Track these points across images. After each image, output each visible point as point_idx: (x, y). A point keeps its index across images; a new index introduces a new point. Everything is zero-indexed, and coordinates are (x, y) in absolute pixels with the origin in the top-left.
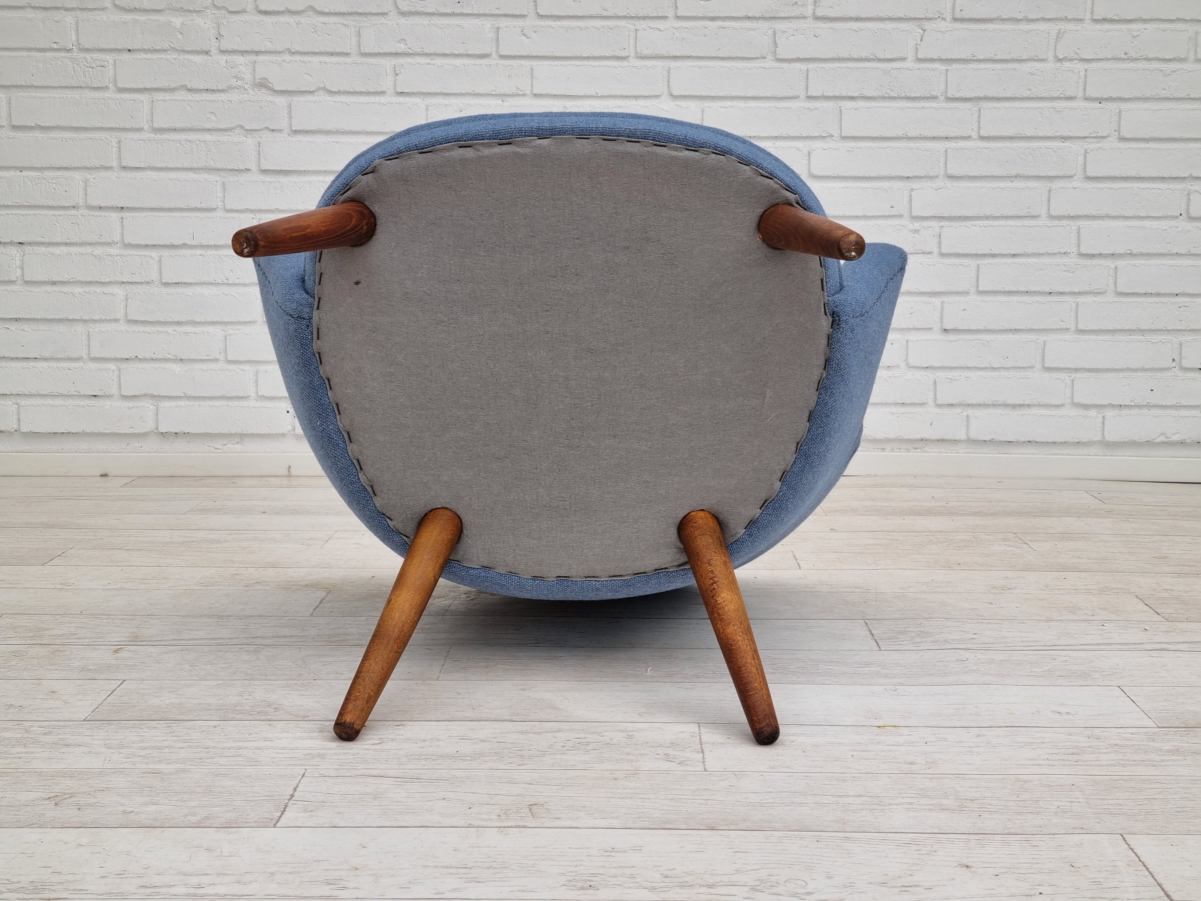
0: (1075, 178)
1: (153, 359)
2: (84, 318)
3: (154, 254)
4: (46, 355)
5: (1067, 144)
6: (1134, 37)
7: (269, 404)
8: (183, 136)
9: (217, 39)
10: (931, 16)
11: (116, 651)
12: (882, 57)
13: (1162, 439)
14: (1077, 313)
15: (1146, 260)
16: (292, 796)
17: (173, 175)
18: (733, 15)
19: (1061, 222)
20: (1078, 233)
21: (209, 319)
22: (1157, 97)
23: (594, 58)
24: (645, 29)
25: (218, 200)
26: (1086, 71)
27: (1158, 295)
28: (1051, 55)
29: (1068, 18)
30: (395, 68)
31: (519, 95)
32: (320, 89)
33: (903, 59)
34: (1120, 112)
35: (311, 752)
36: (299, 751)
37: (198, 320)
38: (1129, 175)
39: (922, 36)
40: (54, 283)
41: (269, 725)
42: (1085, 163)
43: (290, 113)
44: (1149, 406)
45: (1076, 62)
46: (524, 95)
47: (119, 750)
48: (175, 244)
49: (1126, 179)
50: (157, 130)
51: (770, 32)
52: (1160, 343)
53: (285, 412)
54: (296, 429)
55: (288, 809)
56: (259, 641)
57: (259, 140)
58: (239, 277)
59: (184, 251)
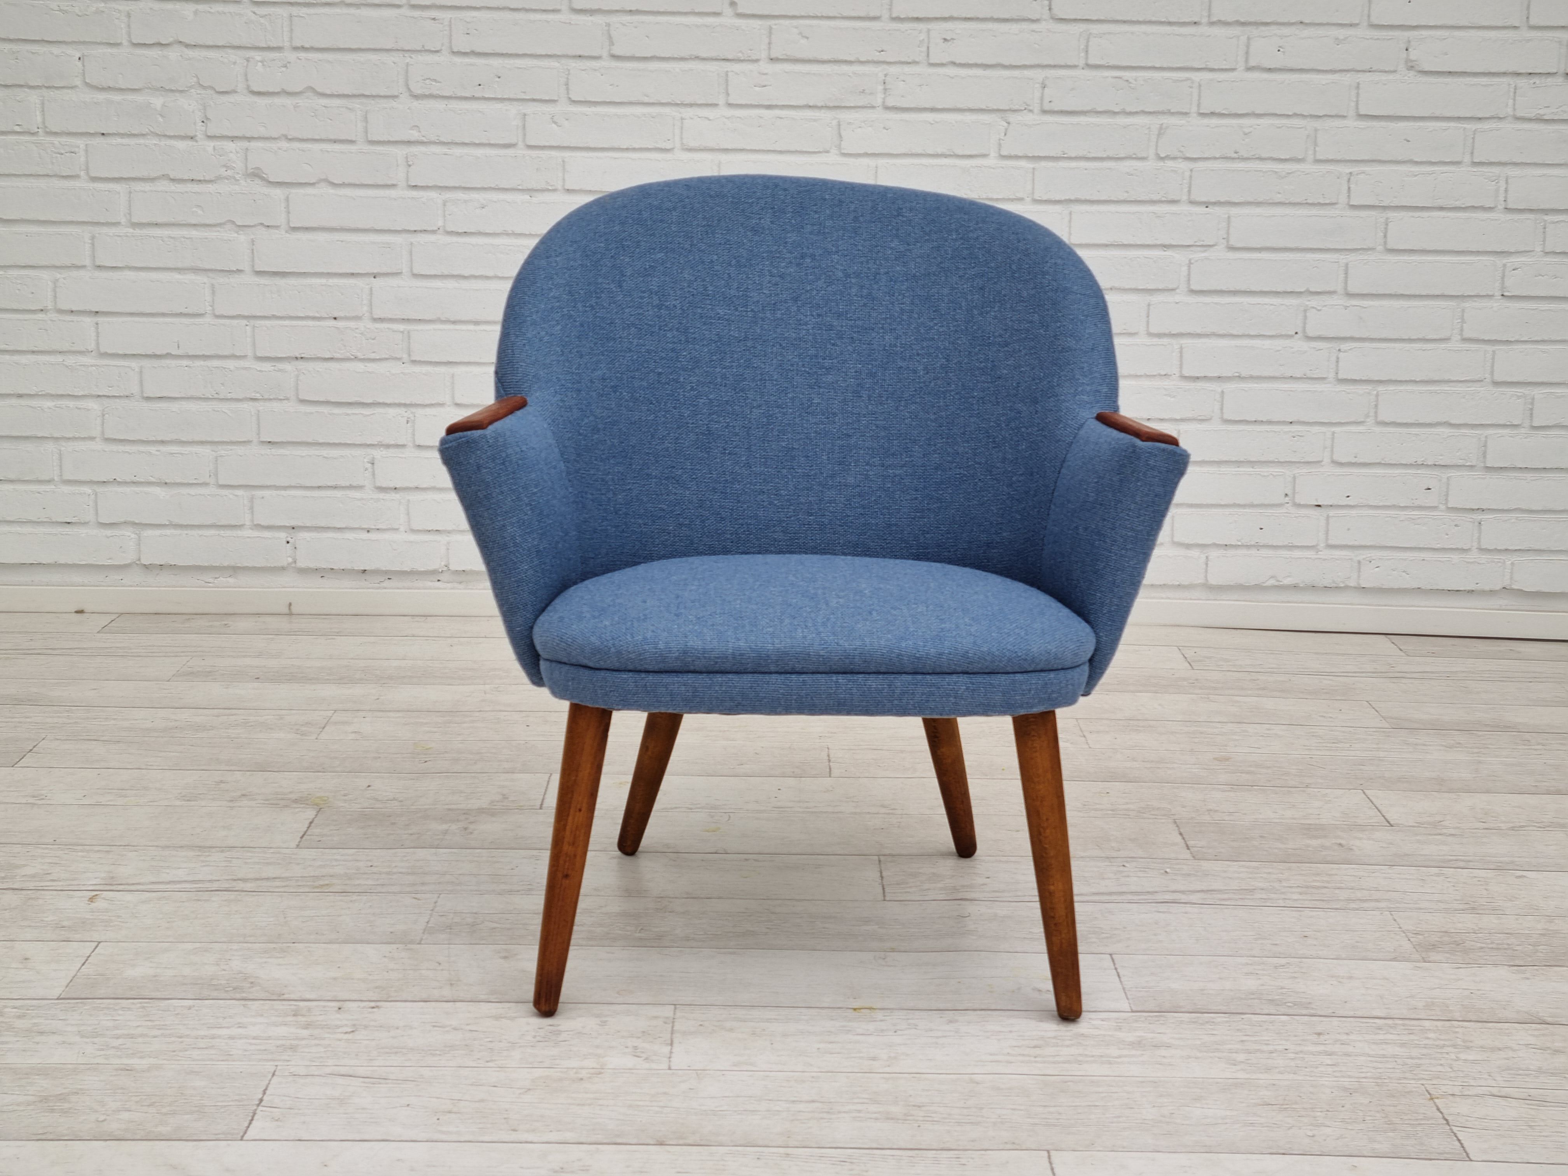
0: (1178, 291)
1: (134, 483)
2: (56, 435)
3: (134, 364)
4: (12, 476)
5: (1169, 253)
6: (1246, 134)
7: (267, 534)
8: (166, 232)
9: (203, 122)
10: (1016, 107)
11: (91, 899)
12: (961, 153)
13: (1272, 582)
15: (1257, 383)
16: (261, 1100)
17: (154, 275)
18: (792, 104)
19: (1161, 340)
20: (1181, 352)
21: (197, 439)
22: (1271, 201)
24: (692, 118)
25: (207, 304)
26: (1191, 170)
27: (1270, 422)
28: (1151, 153)
29: (1172, 111)
30: (407, 158)
31: (548, 190)
32: (322, 180)
33: (984, 156)
34: (1229, 217)
35: (283, 1042)
36: (270, 1041)
37: (183, 439)
38: (1238, 288)
39: (1006, 130)
40: (20, 396)
41: (244, 1005)
42: (1189, 275)
43: (287, 207)
45: (1180, 160)
46: (555, 190)
47: (92, 1040)
48: (158, 353)
49: (1235, 293)
50: (135, 225)
51: (835, 123)
52: (1271, 477)
53: (285, 543)
54: (297, 561)
55: (256, 1117)
56: (240, 885)
57: (252, 237)
58: (231, 391)
59: (168, 362)
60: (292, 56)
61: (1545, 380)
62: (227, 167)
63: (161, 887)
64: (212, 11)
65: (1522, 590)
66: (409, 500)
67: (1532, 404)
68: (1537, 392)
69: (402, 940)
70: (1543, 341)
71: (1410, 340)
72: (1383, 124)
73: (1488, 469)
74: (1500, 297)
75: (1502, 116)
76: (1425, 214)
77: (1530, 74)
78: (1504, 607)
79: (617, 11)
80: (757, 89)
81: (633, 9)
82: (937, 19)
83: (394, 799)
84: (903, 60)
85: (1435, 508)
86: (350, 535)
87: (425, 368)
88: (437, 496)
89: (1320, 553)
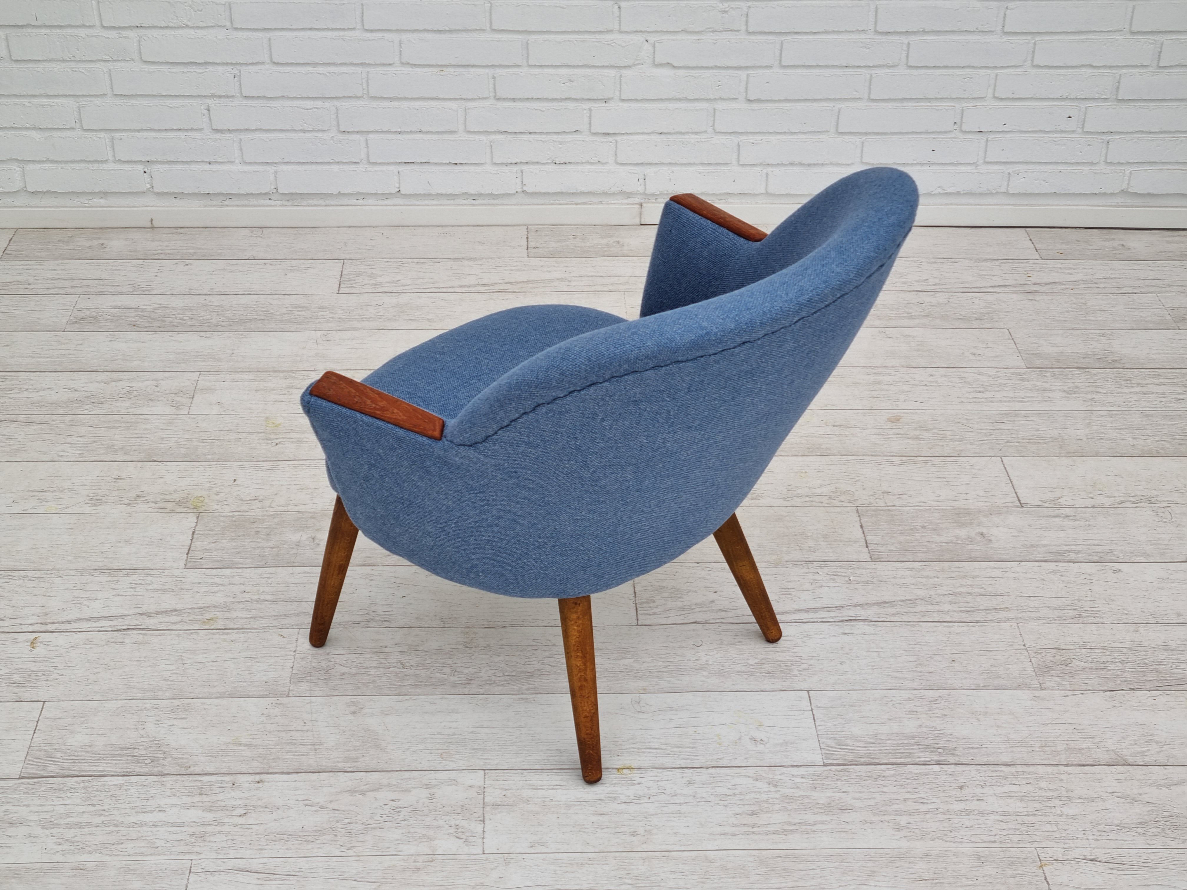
1: (13, 128)
3: (1, 33)
7: (127, 167)
11: (33, 644)
14: (870, 85)
20: (876, 11)
21: (61, 93)
35: (194, 829)
36: (184, 829)
37: (50, 93)
41: (161, 783)
47: (51, 831)
53: (143, 173)
54: (154, 187)
56: (146, 622)
58: (85, 55)
59: (29, 30)
65: (1136, 193)
66: (241, 139)
67: (1161, 48)
68: (1165, 38)
69: (275, 691)
73: (1118, 100)
83: (256, 499)
85: (1073, 132)
86: (194, 167)
87: (245, 34)
88: (265, 136)
89: (978, 167)
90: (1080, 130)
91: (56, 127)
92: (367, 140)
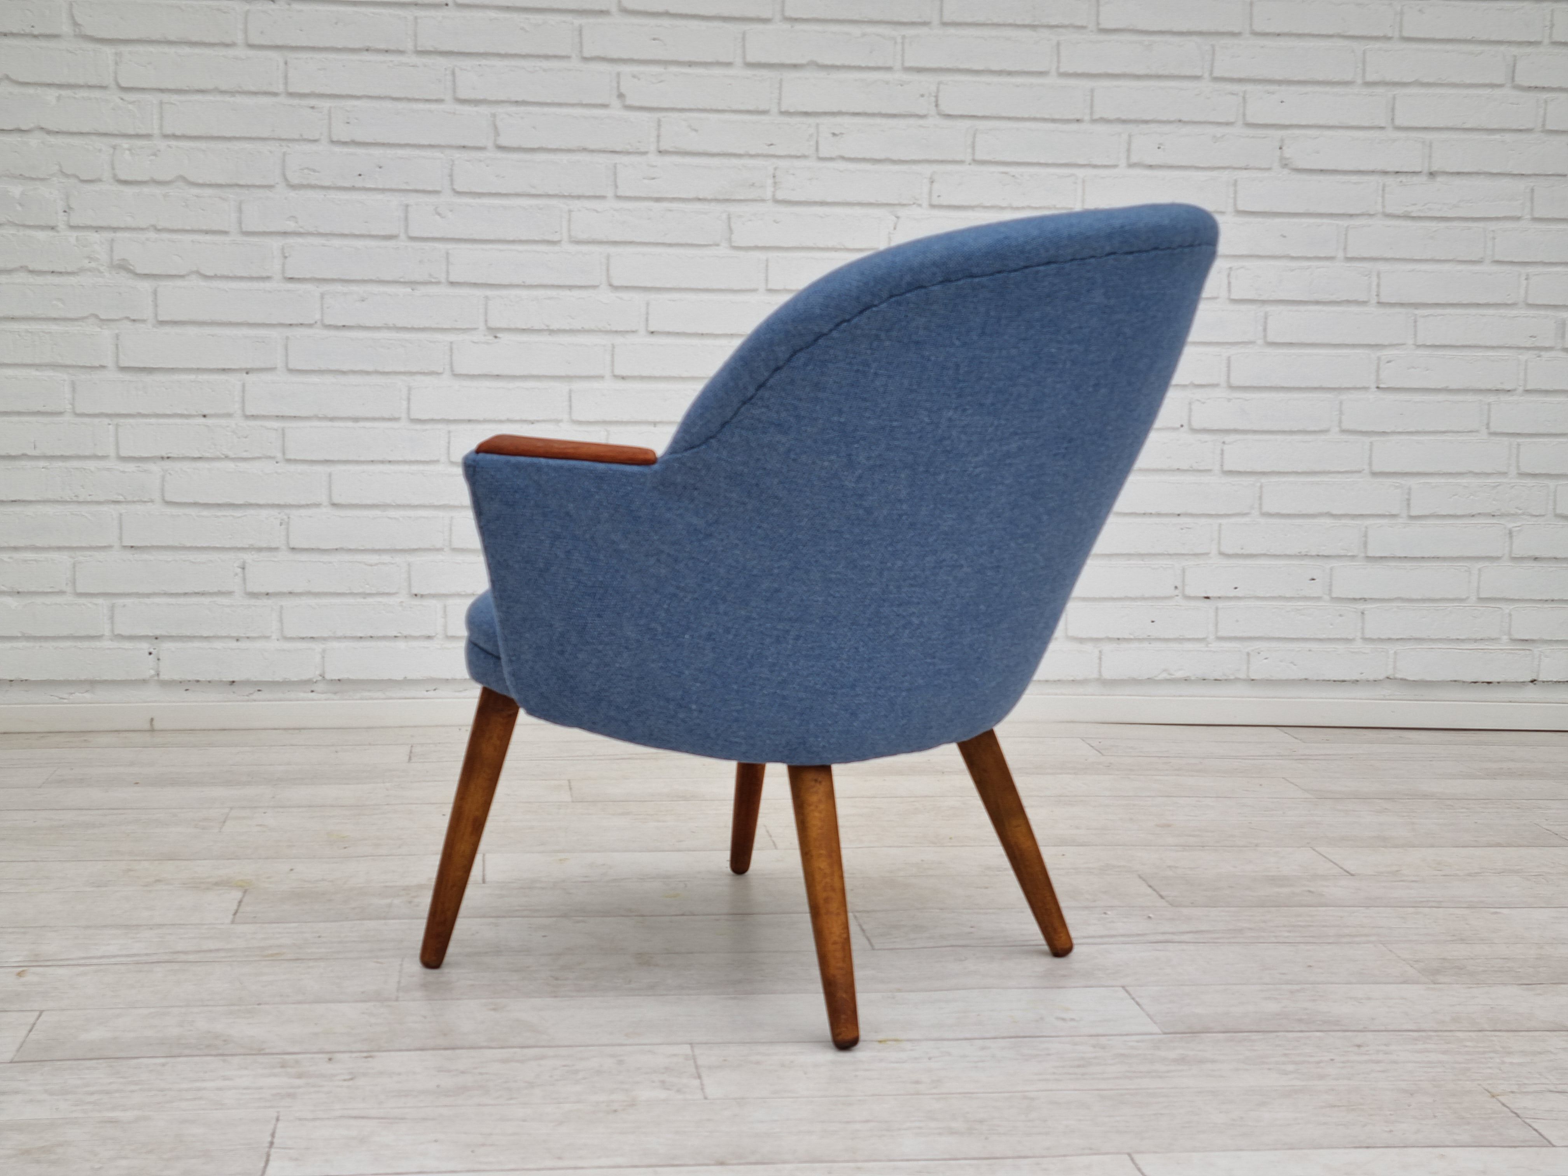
7: (127, 645)
8: (23, 326)
9: (65, 211)
10: (905, 202)
11: (20, 974)
12: (852, 246)
13: (1164, 675)
15: (1145, 476)
16: (272, 1144)
17: (9, 372)
18: (681, 196)
21: (54, 544)
23: (521, 242)
24: (579, 211)
25: (67, 402)
27: (1159, 515)
30: (283, 249)
31: (431, 283)
32: (192, 272)
35: (278, 1091)
36: (263, 1091)
37: (38, 545)
39: (896, 223)
41: (223, 1061)
43: (155, 300)
44: (1150, 639)
46: (438, 283)
47: (63, 1097)
48: (13, 454)
51: (724, 216)
52: (1161, 569)
53: (147, 653)
54: (161, 674)
55: (271, 1158)
56: (183, 957)
57: (117, 331)
58: (91, 493)
59: (23, 463)
60: (162, 144)
61: (1421, 470)
62: (91, 259)
63: (95, 961)
64: (77, 96)
65: (1406, 680)
66: (281, 607)
67: (1409, 494)
68: (1413, 482)
69: (378, 997)
70: (1417, 433)
71: (1291, 432)
72: (1260, 220)
73: (1368, 558)
74: (1376, 390)
75: (1372, 213)
76: (1302, 308)
77: (1397, 172)
78: (1388, 697)
79: (503, 102)
80: (646, 181)
81: (520, 99)
82: (825, 114)
83: (323, 880)
84: (793, 153)
85: (1319, 598)
86: (218, 645)
87: (300, 468)
88: (313, 601)
89: (1210, 645)
90: (1327, 597)
91: (41, 590)
92: (445, 607)
